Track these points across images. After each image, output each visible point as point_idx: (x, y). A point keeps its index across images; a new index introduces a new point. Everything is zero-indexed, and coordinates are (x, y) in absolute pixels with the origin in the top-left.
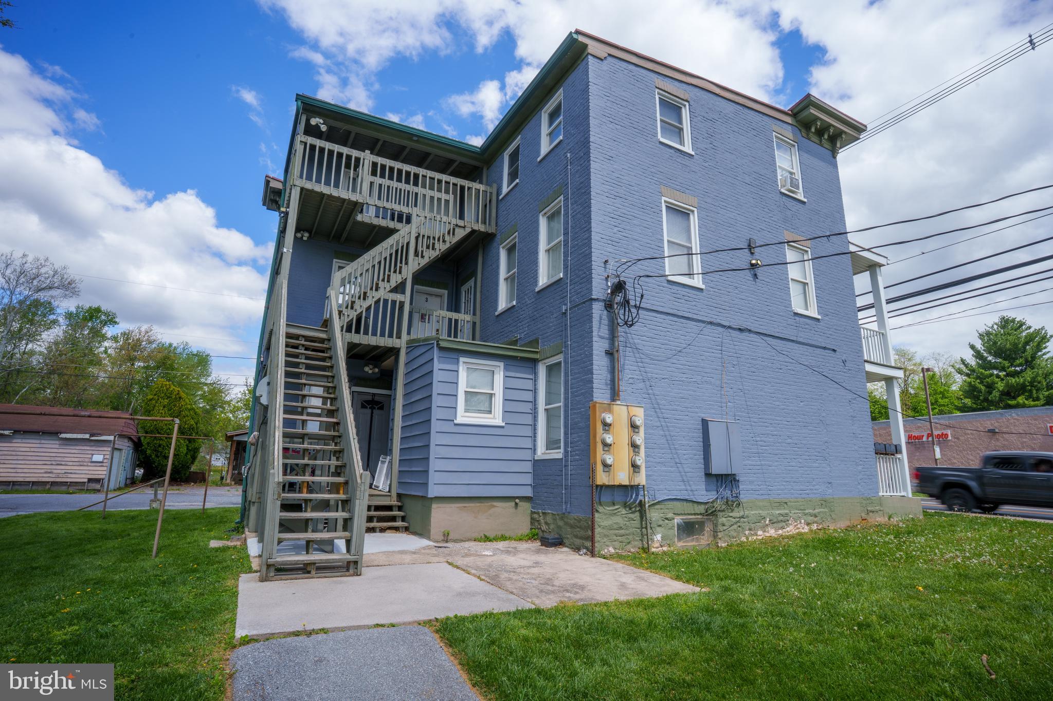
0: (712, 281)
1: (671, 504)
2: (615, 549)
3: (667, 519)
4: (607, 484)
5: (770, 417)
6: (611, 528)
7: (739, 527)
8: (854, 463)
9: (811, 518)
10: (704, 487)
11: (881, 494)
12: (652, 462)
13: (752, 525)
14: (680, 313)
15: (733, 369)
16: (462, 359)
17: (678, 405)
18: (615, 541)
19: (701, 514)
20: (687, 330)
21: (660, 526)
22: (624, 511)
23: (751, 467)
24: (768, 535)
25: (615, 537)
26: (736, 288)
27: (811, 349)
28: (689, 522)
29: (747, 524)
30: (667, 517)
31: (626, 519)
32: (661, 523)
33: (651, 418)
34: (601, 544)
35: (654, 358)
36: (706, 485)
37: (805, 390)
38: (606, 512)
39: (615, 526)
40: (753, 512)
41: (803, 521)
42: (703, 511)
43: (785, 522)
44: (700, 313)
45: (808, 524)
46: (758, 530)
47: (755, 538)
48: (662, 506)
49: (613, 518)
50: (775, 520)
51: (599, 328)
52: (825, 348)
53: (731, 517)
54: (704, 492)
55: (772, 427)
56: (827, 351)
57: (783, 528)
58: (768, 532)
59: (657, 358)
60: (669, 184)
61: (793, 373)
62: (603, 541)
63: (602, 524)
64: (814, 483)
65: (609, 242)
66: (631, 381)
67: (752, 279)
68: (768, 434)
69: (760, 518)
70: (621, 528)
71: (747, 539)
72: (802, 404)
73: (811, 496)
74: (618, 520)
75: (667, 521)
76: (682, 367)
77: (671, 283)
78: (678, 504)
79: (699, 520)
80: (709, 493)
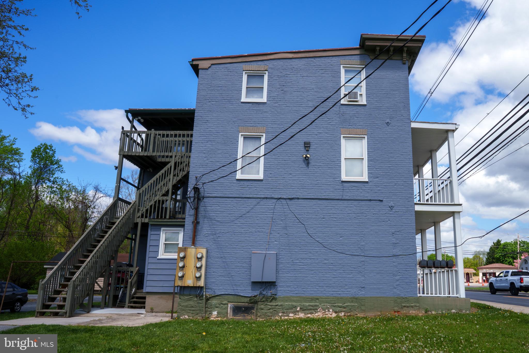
0: (271, 174)
1: (226, 297)
2: (189, 316)
3: (222, 304)
4: (181, 285)
5: (311, 248)
6: (187, 306)
7: (275, 311)
8: (392, 274)
9: (339, 309)
10: (250, 288)
11: (419, 295)
12: (216, 275)
13: (285, 311)
14: (244, 196)
15: (281, 222)
16: (162, 229)
17: (237, 245)
18: (189, 313)
19: (247, 303)
20: (248, 204)
21: (217, 307)
22: (196, 299)
23: (289, 278)
24: (298, 316)
25: (189, 311)
26: (291, 174)
27: (355, 203)
28: (238, 307)
29: (281, 309)
30: (223, 303)
31: (196, 303)
32: (218, 306)
33: (218, 253)
34: (180, 314)
35: (223, 222)
36: (252, 287)
37: (346, 229)
38: (185, 299)
39: (190, 306)
40: (287, 303)
41: (331, 310)
42: (249, 301)
43: (314, 310)
44: (259, 193)
45: (336, 312)
46: (289, 313)
47: (286, 318)
48: (220, 298)
49: (188, 302)
50: (305, 309)
51: (189, 211)
52: (370, 200)
53: (269, 305)
54: (250, 291)
55: (311, 254)
56: (372, 202)
57: (311, 313)
58: (298, 315)
59: (225, 222)
60: (245, 124)
61: (335, 219)
62: (182, 312)
63: (182, 304)
64: (346, 287)
65: (201, 166)
66: (207, 235)
67: (305, 166)
68: (306, 258)
69: (292, 307)
70: (192, 307)
71: (281, 318)
72: (341, 238)
73: (341, 295)
74: (191, 303)
75: (222, 305)
76: (242, 225)
77: (239, 180)
78: (231, 297)
79: (246, 306)
80: (253, 292)
